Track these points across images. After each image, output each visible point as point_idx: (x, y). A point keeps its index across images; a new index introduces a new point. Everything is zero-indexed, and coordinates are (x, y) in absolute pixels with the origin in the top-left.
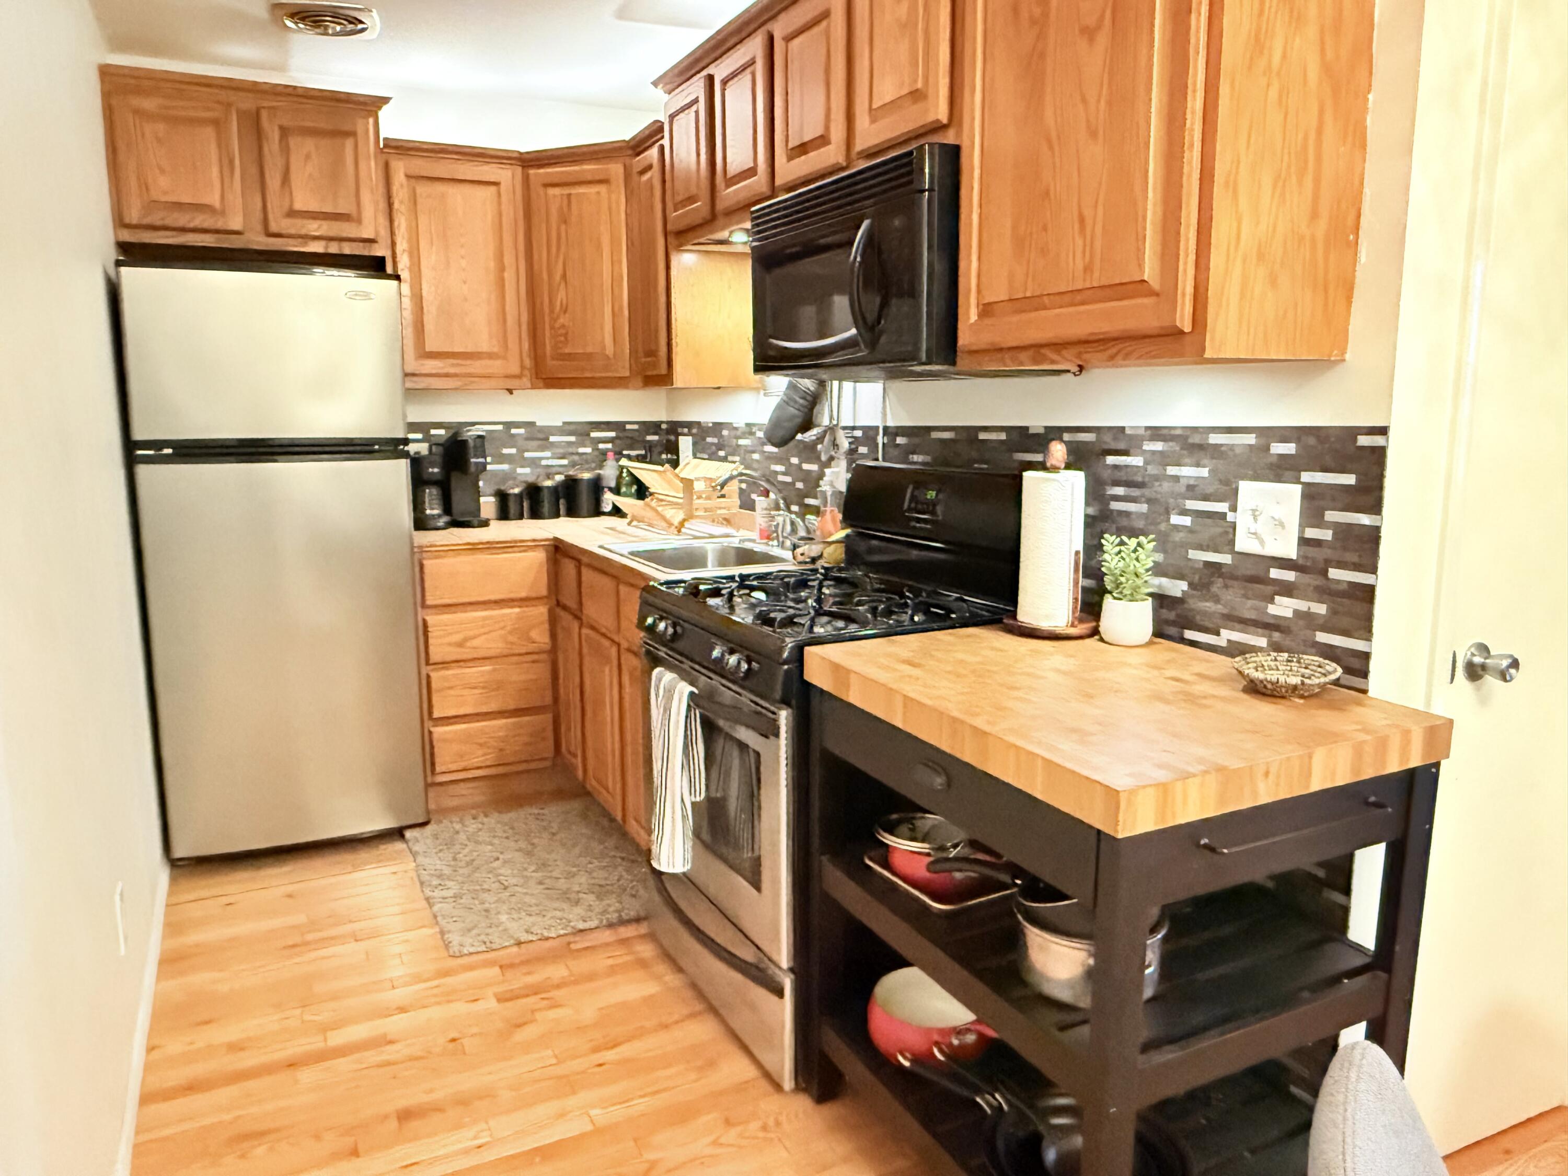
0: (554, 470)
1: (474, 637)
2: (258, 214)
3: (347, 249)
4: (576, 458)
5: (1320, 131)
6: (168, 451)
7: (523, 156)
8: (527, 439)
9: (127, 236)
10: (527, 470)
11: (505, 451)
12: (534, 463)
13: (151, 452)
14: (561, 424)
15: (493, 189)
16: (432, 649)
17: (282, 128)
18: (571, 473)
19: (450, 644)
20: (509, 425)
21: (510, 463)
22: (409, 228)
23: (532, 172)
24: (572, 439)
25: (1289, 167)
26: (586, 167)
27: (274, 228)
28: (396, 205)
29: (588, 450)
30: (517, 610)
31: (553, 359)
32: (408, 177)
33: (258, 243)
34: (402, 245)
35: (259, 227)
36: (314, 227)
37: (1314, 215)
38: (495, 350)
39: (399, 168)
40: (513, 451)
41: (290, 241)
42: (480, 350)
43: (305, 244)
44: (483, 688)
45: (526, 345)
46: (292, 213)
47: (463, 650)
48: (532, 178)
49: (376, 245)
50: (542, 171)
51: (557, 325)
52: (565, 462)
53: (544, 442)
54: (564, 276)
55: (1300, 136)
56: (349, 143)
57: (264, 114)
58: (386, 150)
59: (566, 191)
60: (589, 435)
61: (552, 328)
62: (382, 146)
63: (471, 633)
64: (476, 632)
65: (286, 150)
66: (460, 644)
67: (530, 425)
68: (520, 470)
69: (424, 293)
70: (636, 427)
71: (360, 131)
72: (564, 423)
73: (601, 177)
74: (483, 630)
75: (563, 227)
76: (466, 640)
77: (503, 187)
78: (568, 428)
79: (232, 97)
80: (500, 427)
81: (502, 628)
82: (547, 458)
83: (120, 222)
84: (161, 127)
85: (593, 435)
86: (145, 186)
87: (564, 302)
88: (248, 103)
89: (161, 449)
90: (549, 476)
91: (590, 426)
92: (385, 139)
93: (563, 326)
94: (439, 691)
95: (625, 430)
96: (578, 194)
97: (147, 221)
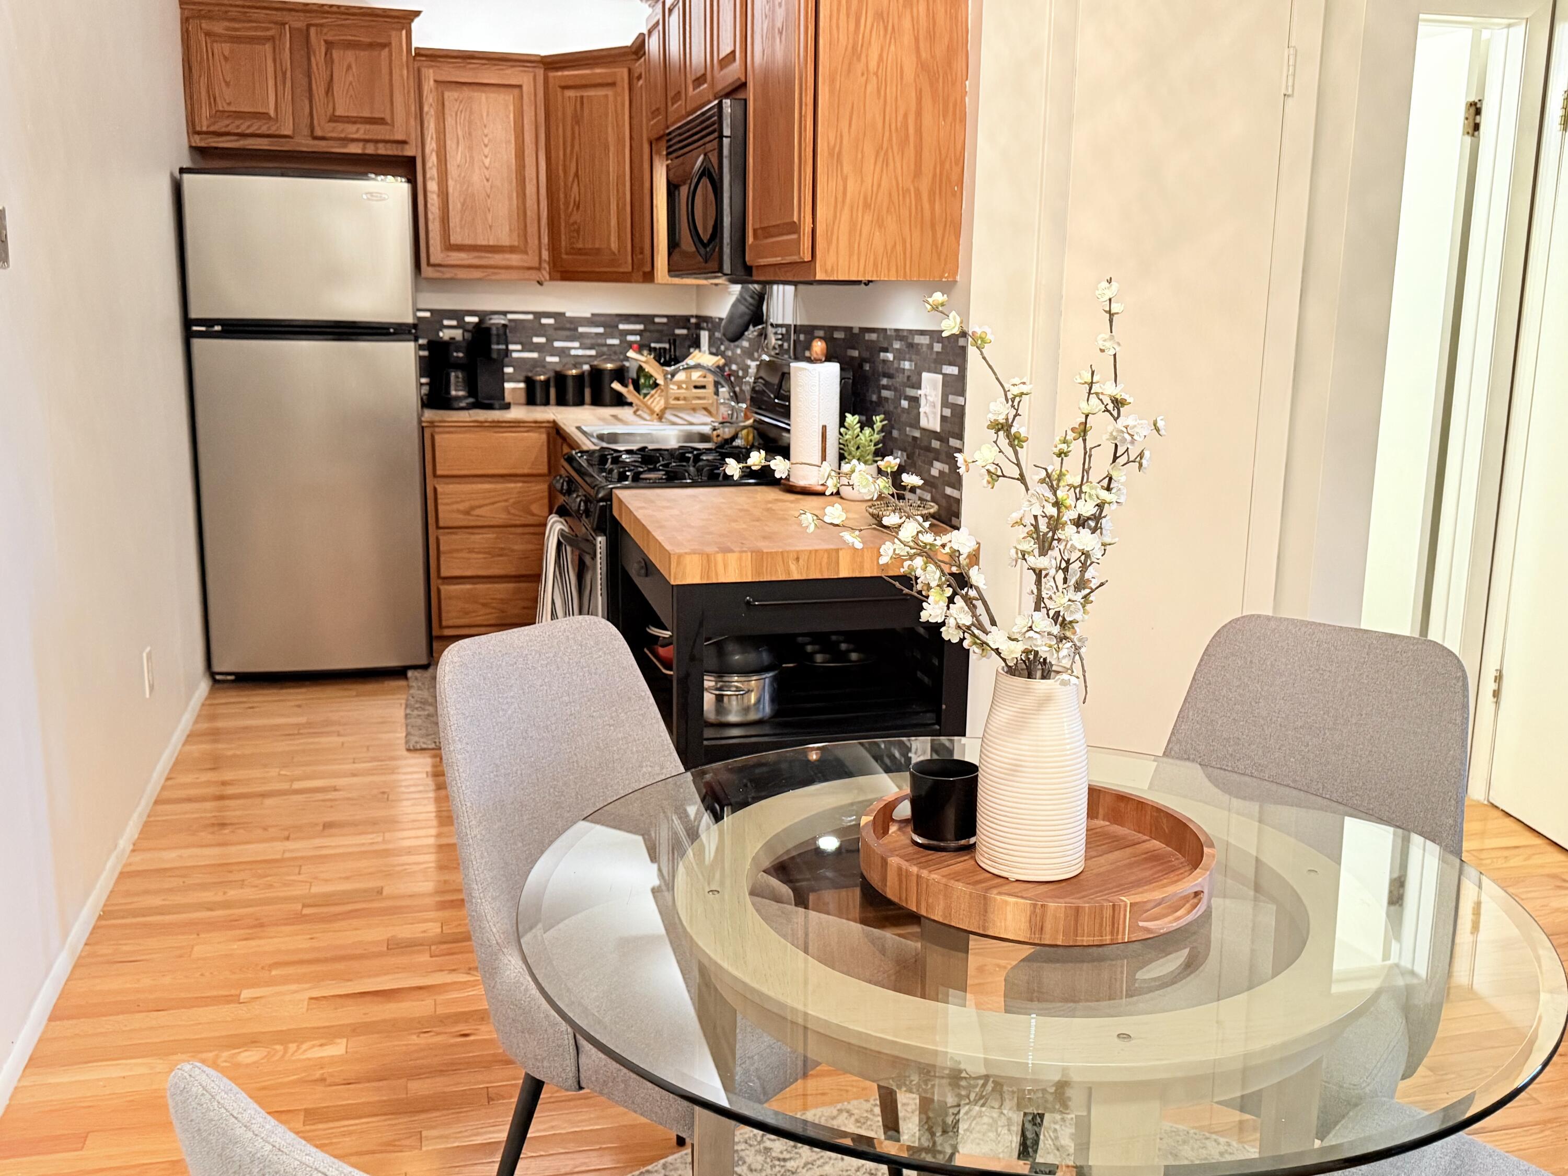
0: (582, 360)
1: (480, 507)
2: (306, 121)
3: (382, 150)
4: (605, 349)
5: (919, 114)
6: (218, 328)
7: (545, 60)
8: (556, 329)
9: (198, 142)
10: (556, 359)
11: (536, 340)
12: (563, 352)
13: (203, 329)
14: (589, 315)
15: (516, 91)
16: (441, 515)
17: (326, 41)
18: (595, 363)
19: (458, 511)
20: (538, 315)
21: (539, 352)
22: (438, 131)
23: (552, 74)
24: (601, 330)
25: (890, 139)
26: (598, 71)
27: (319, 133)
28: (426, 109)
29: (616, 342)
30: (520, 485)
31: (567, 254)
32: (435, 81)
33: (307, 146)
34: (431, 145)
35: (306, 131)
36: (352, 130)
37: (918, 173)
38: (516, 243)
39: (430, 76)
40: (542, 340)
41: (331, 143)
42: (500, 244)
43: (345, 146)
44: (485, 553)
45: (545, 240)
46: (334, 119)
47: (470, 518)
48: (551, 80)
49: (407, 147)
50: (560, 73)
51: (571, 221)
52: (593, 352)
53: (572, 333)
54: (577, 175)
55: (900, 118)
56: (385, 53)
57: (313, 30)
58: (418, 58)
59: (579, 93)
60: (617, 327)
61: (567, 223)
62: (413, 54)
63: (477, 503)
64: (482, 502)
65: (329, 60)
66: (467, 513)
67: (558, 316)
68: (549, 359)
69: (451, 190)
70: (665, 320)
71: (394, 43)
72: (593, 315)
73: (610, 81)
74: (488, 501)
75: (577, 128)
76: (473, 508)
77: (525, 88)
78: (594, 320)
79: (287, 17)
80: (530, 317)
81: (506, 501)
82: (576, 349)
83: (193, 129)
84: (227, 47)
85: (621, 327)
86: (212, 99)
87: (577, 199)
88: (299, 22)
89: (213, 326)
90: (575, 366)
91: (617, 319)
92: (416, 49)
93: (575, 223)
94: (444, 553)
95: (654, 323)
96: (588, 96)
97: (212, 129)
